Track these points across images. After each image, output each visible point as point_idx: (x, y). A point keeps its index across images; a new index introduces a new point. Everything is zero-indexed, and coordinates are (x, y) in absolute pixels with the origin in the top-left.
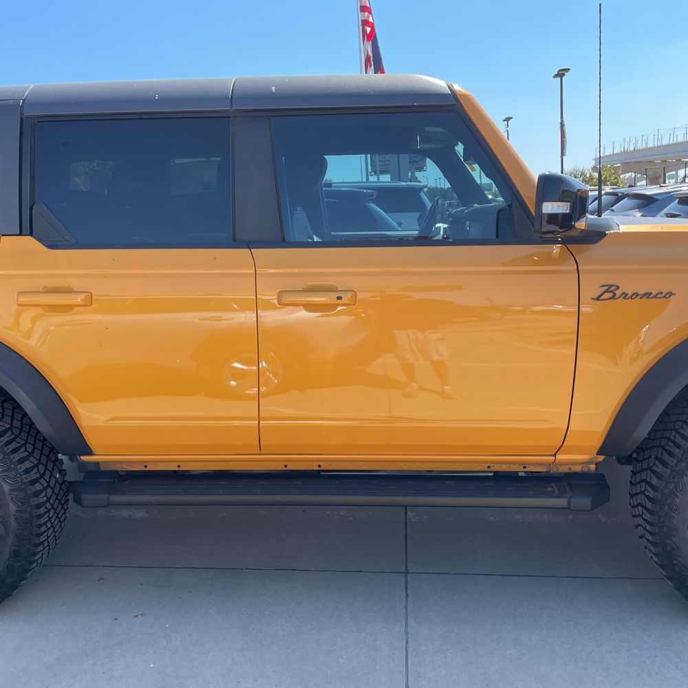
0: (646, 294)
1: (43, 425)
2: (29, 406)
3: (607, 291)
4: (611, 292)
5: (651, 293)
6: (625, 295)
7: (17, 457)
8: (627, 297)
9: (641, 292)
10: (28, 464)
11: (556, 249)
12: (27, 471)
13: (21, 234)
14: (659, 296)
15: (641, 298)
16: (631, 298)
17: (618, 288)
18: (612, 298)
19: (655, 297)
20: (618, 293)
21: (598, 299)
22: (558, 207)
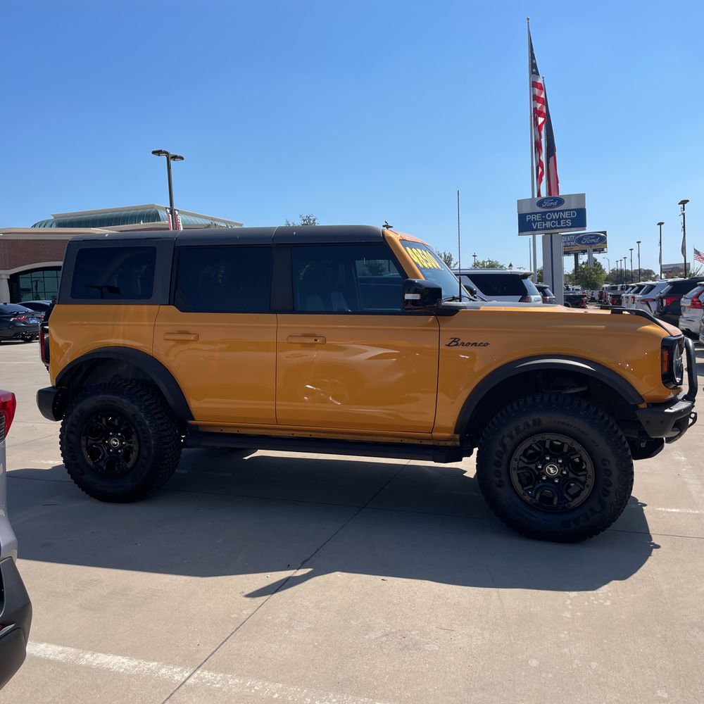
0: (474, 343)
1: (170, 400)
2: (164, 390)
3: (453, 341)
5: (477, 343)
6: (463, 344)
7: (157, 417)
9: (472, 343)
10: (161, 421)
11: (431, 318)
12: (161, 424)
13: (169, 305)
14: (481, 344)
15: (472, 345)
16: (466, 345)
17: (459, 340)
18: (456, 345)
19: (479, 345)
20: (459, 342)
21: (448, 345)
22: (413, 297)
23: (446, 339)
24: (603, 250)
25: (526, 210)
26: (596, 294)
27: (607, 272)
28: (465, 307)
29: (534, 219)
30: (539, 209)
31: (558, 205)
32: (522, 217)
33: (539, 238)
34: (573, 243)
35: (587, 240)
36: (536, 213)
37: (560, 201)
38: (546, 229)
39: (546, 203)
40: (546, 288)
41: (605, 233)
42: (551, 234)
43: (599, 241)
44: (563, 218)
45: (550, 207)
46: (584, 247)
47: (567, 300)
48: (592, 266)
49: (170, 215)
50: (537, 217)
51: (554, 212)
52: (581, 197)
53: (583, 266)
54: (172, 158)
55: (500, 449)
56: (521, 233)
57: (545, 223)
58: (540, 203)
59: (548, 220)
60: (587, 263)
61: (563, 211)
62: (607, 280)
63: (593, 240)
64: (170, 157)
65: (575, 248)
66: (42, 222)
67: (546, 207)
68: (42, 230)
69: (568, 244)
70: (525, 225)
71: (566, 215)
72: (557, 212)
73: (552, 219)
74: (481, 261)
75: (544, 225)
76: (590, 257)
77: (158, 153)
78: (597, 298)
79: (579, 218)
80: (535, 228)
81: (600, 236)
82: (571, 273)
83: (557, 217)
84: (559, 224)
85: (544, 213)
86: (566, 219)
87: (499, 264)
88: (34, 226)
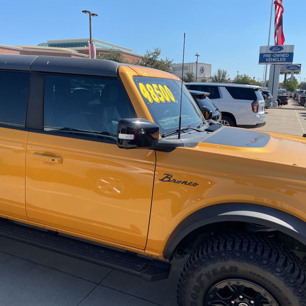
0: (184, 182)
3: (166, 177)
4: (168, 178)
5: (187, 182)
6: (174, 181)
8: (176, 182)
9: (182, 181)
14: (191, 184)
15: (182, 184)
16: (177, 182)
17: (172, 177)
18: (168, 181)
19: (189, 184)
20: (172, 179)
21: (162, 180)
22: (126, 137)
23: (160, 175)
24: (298, 73)
25: (264, 52)
26: (293, 94)
27: (299, 83)
28: (182, 145)
29: (267, 57)
30: (270, 52)
31: (280, 50)
32: (261, 55)
33: (269, 66)
34: (285, 69)
35: (292, 68)
36: (268, 54)
37: (281, 48)
38: (272, 62)
39: (274, 49)
40: (268, 92)
41: (300, 65)
42: (275, 65)
43: (297, 68)
44: (282, 57)
45: (276, 51)
46: (290, 71)
47: (279, 98)
48: (292, 80)
49: (90, 44)
50: (269, 56)
51: (278, 53)
52: (292, 47)
53: (288, 80)
54: (92, 15)
55: (197, 284)
56: (260, 63)
57: (273, 59)
58: (271, 48)
59: (274, 58)
60: (290, 79)
61: (282, 53)
62: (299, 87)
63: (294, 68)
64: (91, 14)
65: (286, 71)
66: (42, 44)
67: (274, 51)
68: (42, 47)
69: (283, 69)
70: (263, 59)
71: (283, 56)
72: (279, 53)
73: (276, 57)
74: (240, 75)
75: (272, 60)
76: (292, 76)
77: (85, 12)
78: (293, 96)
79: (290, 57)
80: (267, 61)
81: (298, 66)
82: (282, 83)
83: (279, 56)
84: (279, 60)
85: (272, 54)
86: (283, 57)
87: (249, 77)
88: (39, 45)
